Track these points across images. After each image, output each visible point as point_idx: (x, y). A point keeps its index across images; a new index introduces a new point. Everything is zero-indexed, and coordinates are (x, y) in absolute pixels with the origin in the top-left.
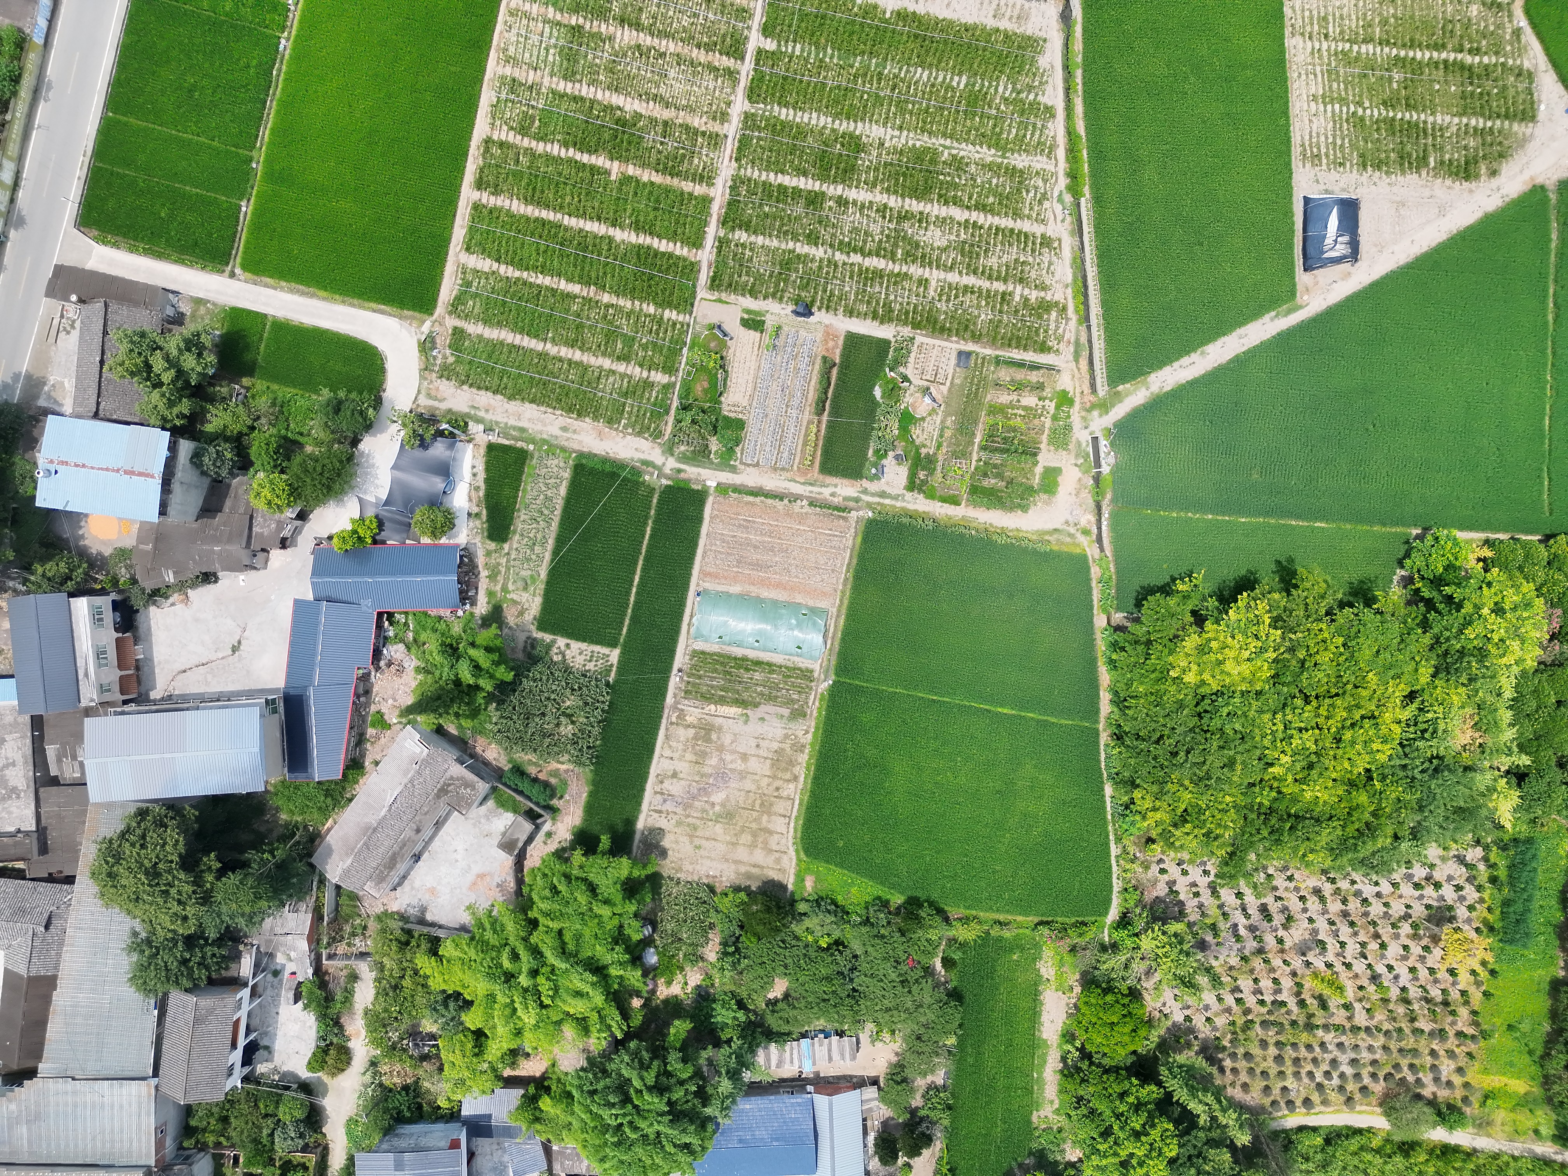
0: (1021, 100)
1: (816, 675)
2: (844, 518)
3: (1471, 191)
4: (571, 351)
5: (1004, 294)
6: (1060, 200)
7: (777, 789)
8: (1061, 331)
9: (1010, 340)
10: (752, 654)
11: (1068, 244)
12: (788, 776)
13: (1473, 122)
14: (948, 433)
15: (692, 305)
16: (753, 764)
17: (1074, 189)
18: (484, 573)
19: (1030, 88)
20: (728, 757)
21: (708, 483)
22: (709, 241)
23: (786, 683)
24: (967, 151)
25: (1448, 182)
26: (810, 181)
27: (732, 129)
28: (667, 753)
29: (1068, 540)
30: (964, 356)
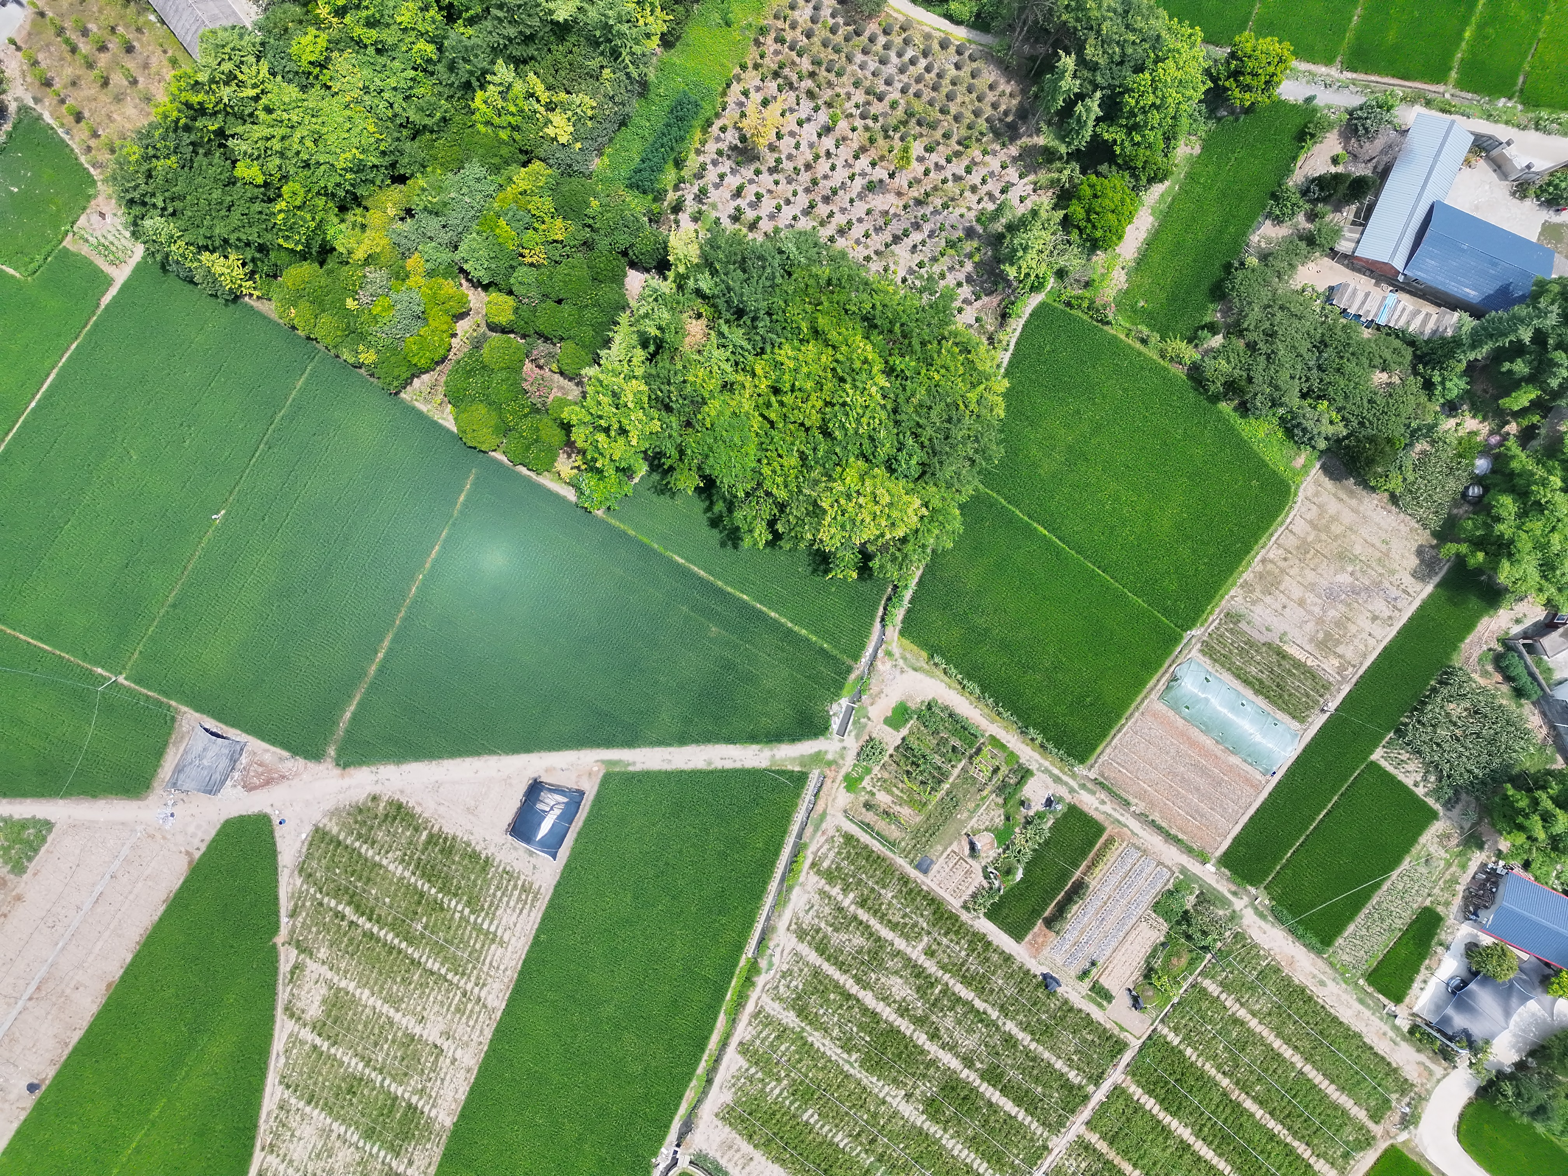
0: (765, 1073)
1: (1199, 645)
2: (1103, 776)
3: (402, 792)
4: (1281, 1051)
5: (862, 906)
6: (771, 965)
7: (1285, 559)
8: (826, 847)
9: (875, 861)
10: (1249, 693)
11: (782, 924)
12: (1270, 566)
13: (370, 853)
14: (971, 805)
15: (1150, 1037)
16: (1297, 592)
17: (754, 968)
18: (1460, 888)
19: (751, 1079)
20: (1317, 610)
21: (1213, 869)
22: (1106, 1086)
23: (1230, 652)
24: (833, 1051)
25: (418, 810)
26: (988, 1095)
28: (1372, 642)
29: (908, 656)
30: (924, 867)
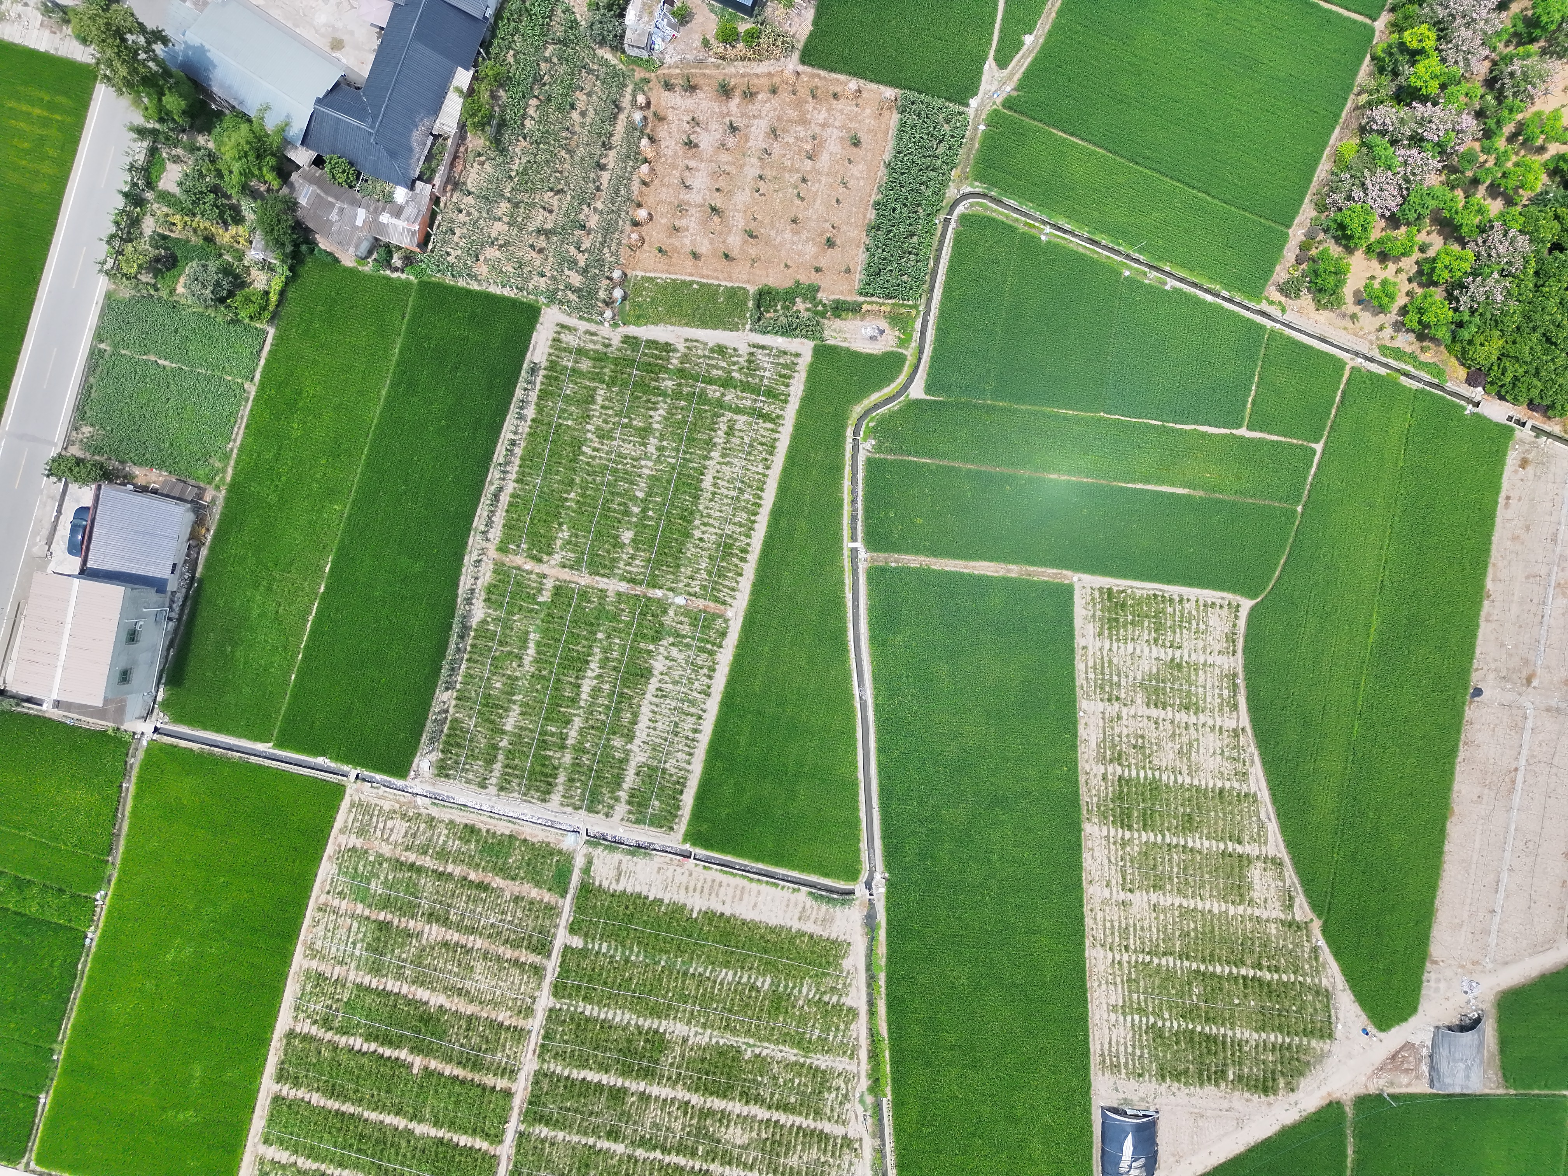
0: (825, 1002)
3: (1269, 1104)
6: (862, 1101)
11: (868, 1145)
13: (1272, 1038)
17: (876, 1088)
19: (833, 989)
22: (510, 1136)
24: (771, 1050)
25: (1247, 1095)
26: (613, 1078)
27: (536, 1024)
